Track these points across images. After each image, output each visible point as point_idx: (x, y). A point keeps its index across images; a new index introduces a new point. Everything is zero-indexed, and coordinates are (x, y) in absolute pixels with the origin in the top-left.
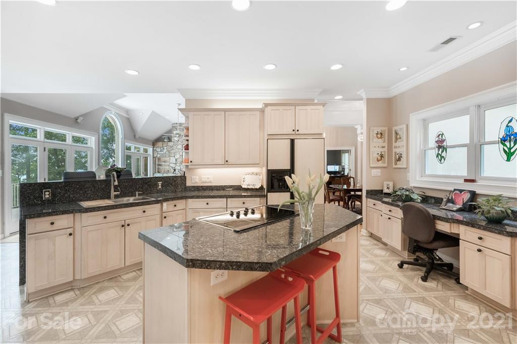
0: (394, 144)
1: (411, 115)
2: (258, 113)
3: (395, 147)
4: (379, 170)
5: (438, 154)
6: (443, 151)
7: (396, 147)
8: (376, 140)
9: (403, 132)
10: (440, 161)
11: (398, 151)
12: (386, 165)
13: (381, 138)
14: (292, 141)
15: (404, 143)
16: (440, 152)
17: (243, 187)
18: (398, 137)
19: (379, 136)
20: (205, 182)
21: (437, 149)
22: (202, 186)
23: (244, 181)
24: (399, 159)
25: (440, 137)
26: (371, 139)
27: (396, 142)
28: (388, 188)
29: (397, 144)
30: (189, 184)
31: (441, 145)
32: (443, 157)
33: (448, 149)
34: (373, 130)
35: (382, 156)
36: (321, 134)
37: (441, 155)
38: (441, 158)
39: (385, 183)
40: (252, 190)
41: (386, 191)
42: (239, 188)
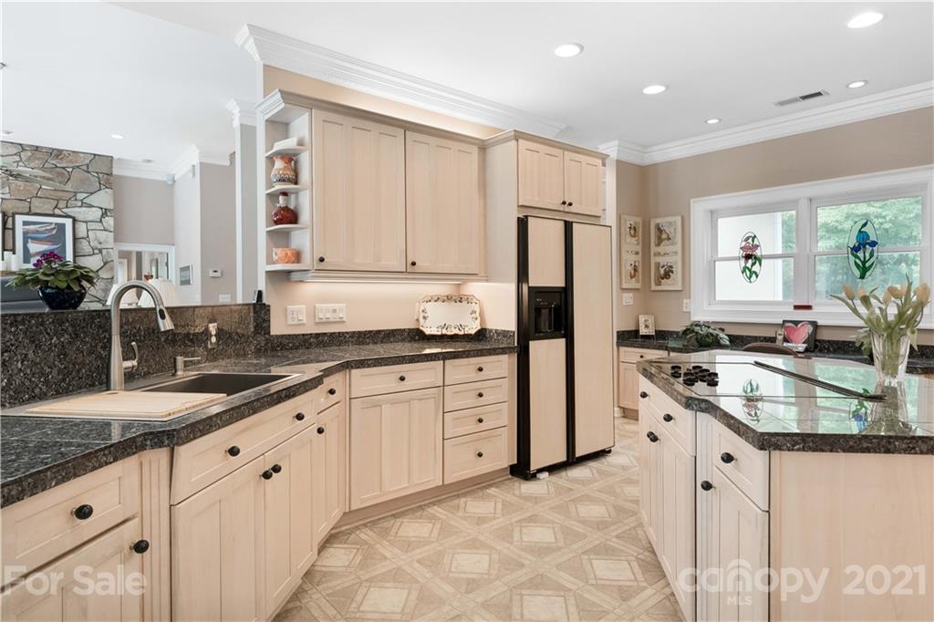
0: (654, 249)
1: (692, 200)
2: (475, 150)
3: (655, 255)
4: (631, 295)
5: (745, 268)
6: (753, 264)
7: (657, 254)
8: (629, 239)
9: (675, 229)
10: (750, 278)
11: (663, 260)
12: (638, 286)
13: (634, 236)
14: (568, 227)
15: (678, 247)
16: (749, 265)
17: (428, 332)
18: (664, 236)
19: (632, 232)
20: (328, 323)
21: (743, 261)
22: (318, 335)
23: (425, 318)
24: (667, 275)
25: (750, 241)
26: (623, 236)
27: (658, 245)
28: (647, 326)
29: (661, 249)
30: (278, 327)
31: (751, 255)
32: (755, 273)
33: (763, 261)
34: (626, 221)
35: (635, 270)
36: (599, 217)
37: (750, 270)
38: (750, 274)
39: (642, 319)
40: (454, 338)
41: (643, 331)
42: (417, 336)
